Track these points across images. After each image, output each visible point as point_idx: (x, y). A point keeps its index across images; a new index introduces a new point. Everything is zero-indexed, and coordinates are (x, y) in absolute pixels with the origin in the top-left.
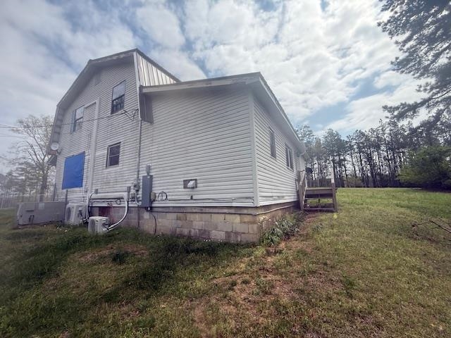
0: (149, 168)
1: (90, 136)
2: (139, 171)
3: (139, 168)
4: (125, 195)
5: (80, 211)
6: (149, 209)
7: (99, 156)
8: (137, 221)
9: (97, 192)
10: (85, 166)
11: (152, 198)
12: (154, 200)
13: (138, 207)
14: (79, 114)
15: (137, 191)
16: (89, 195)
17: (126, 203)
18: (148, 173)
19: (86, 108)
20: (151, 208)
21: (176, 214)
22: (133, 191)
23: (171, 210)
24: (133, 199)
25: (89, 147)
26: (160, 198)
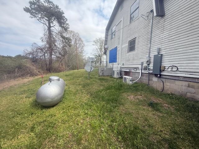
0: (159, 50)
1: (119, 39)
2: (150, 52)
3: (150, 51)
4: (140, 66)
5: (118, 72)
6: (159, 76)
7: (124, 47)
8: (147, 81)
9: (123, 65)
10: (118, 53)
11: (162, 69)
12: (164, 71)
13: (149, 73)
14: (114, 29)
15: (149, 64)
16: (120, 66)
17: (140, 70)
18: (159, 53)
19: (117, 25)
20: (160, 75)
21: (188, 82)
22: (145, 65)
23: (182, 79)
24: (146, 69)
25: (119, 44)
26: (169, 70)
